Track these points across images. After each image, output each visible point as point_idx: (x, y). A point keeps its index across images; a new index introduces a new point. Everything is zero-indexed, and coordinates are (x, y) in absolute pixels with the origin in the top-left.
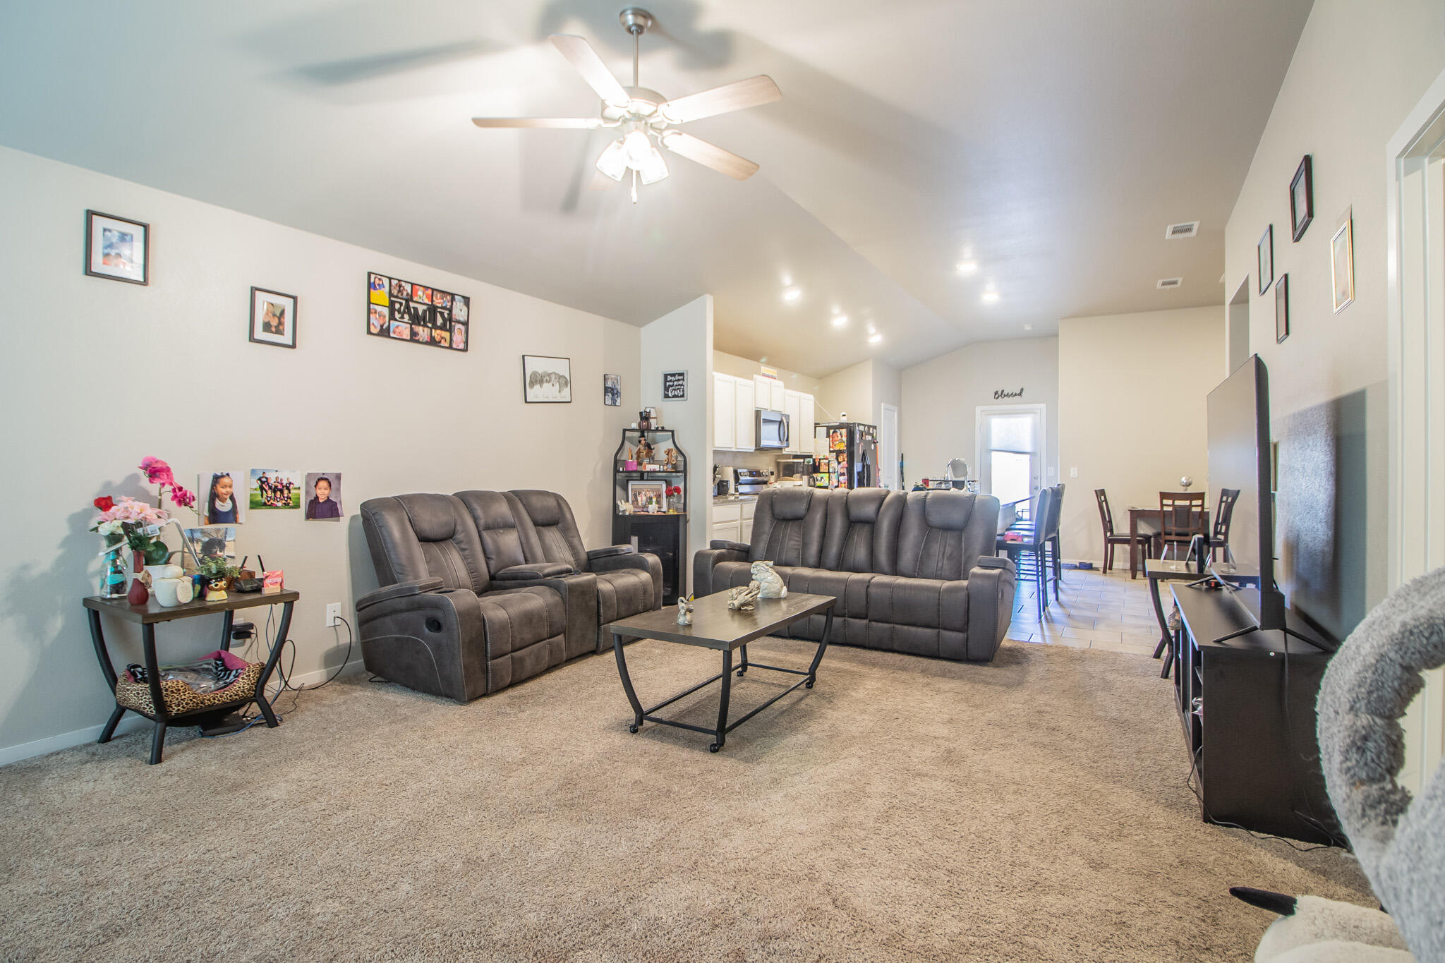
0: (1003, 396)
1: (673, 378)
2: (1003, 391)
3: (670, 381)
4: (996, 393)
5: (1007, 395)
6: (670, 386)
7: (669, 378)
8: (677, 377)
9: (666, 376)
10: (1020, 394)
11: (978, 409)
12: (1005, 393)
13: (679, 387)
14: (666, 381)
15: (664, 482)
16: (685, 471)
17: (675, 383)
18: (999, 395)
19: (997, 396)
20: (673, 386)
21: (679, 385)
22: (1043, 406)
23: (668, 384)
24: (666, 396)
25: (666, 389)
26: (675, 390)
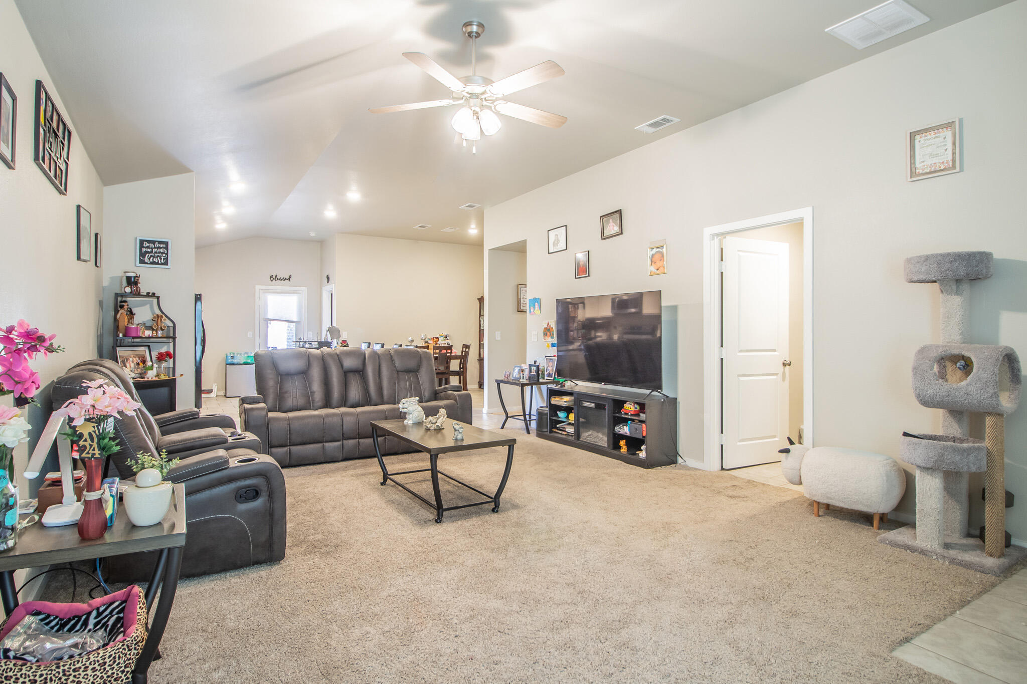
0: (276, 279)
1: (151, 245)
2: (277, 275)
3: (148, 247)
4: (271, 277)
5: (280, 279)
6: (146, 252)
7: (147, 244)
8: (157, 245)
9: (142, 242)
10: (289, 279)
11: (258, 287)
12: (278, 277)
13: (160, 255)
14: (142, 246)
15: (147, 347)
16: (174, 338)
17: (154, 250)
18: (273, 278)
19: (272, 279)
20: (152, 252)
21: (160, 252)
22: (305, 289)
23: (144, 250)
24: (142, 262)
25: (142, 255)
26: (154, 257)
